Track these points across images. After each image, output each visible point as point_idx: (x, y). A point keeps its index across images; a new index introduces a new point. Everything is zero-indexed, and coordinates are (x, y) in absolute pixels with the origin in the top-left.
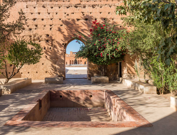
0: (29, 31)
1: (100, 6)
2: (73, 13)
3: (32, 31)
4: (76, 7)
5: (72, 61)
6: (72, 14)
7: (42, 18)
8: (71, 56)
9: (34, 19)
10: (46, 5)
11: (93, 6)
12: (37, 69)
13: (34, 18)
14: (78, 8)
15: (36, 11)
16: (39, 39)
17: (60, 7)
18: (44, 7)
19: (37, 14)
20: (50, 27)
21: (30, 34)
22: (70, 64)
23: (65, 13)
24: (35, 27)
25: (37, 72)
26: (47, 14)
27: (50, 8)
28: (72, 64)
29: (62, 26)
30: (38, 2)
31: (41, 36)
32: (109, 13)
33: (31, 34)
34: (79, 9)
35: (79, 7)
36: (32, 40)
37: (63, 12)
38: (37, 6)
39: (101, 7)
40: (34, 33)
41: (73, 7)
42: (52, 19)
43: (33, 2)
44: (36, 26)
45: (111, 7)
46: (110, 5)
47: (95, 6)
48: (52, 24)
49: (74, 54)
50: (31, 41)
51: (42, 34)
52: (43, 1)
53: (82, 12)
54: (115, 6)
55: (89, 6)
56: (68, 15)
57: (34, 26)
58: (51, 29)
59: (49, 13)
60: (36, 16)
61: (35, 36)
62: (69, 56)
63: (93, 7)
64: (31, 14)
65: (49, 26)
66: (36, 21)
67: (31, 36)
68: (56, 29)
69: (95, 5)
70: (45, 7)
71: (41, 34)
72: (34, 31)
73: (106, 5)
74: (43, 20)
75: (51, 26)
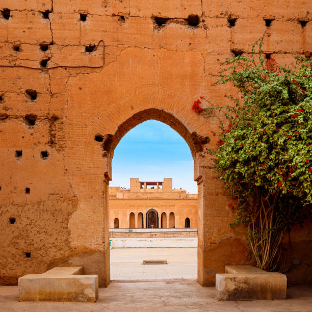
5: (136, 216)
7: (2, 6)
8: (134, 196)
20: (41, 55)
28: (139, 227)
29: (94, 53)
42: (46, 15)
48: (48, 41)
58: (44, 64)
65: (37, 48)
74: (6, 14)
75: (44, 48)
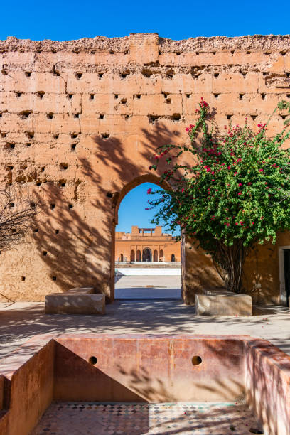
0: (5, 151)
1: (213, 72)
2: (139, 97)
3: (15, 150)
4: (147, 73)
5: (136, 252)
6: (136, 99)
7: (49, 111)
8: (134, 238)
9: (26, 114)
10: (63, 67)
11: (195, 71)
12: (24, 267)
13: (25, 109)
14: (151, 77)
15: (32, 85)
16: (35, 178)
17: (100, 75)
18: (56, 73)
19: (35, 97)
20: (72, 141)
21: (8, 162)
22: (132, 259)
23: (116, 96)
24: (26, 139)
25: (24, 279)
26: (64, 98)
27: (73, 75)
28: (137, 261)
29: (107, 139)
30: (38, 55)
31: (43, 169)
32: (241, 96)
33: (13, 160)
34: (154, 81)
35: (155, 73)
36: (14, 178)
37: (111, 90)
38: (36, 68)
39: (216, 75)
40: (22, 158)
41: (139, 75)
42: (77, 116)
43: (25, 54)
44: (31, 135)
45: (244, 74)
46: (243, 67)
47: (199, 72)
48: (77, 132)
49: (141, 232)
50: (11, 180)
51: (48, 162)
52: (54, 52)
53: (162, 93)
54: (257, 71)
55: (183, 71)
56: (124, 102)
57: (22, 134)
58: (74, 146)
59: (70, 96)
60: (31, 103)
61: (26, 168)
62: (129, 238)
63: (193, 73)
64: (15, 95)
65: (70, 136)
66: (30, 118)
67: (12, 168)
68: (87, 147)
69: (199, 68)
70: (58, 75)
71: (42, 163)
72: (23, 153)
73: (230, 66)
74: (50, 116)
75: (74, 136)
